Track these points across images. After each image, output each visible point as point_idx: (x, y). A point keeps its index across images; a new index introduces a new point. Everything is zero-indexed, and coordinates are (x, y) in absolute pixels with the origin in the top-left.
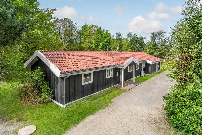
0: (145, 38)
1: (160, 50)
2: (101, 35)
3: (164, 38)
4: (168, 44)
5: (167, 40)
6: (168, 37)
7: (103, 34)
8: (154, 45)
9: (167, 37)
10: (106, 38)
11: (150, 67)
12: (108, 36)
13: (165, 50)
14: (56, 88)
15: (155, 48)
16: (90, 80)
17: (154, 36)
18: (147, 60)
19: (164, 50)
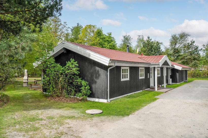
0: (161, 43)
1: (183, 58)
2: (102, 39)
3: (188, 42)
4: (193, 50)
5: (191, 44)
6: (193, 41)
7: (104, 38)
8: (175, 52)
9: (191, 41)
10: (109, 43)
11: (177, 74)
12: (112, 41)
13: (190, 57)
14: (96, 82)
15: (177, 55)
16: (127, 78)
17: (175, 40)
18: (174, 65)
19: (188, 57)
